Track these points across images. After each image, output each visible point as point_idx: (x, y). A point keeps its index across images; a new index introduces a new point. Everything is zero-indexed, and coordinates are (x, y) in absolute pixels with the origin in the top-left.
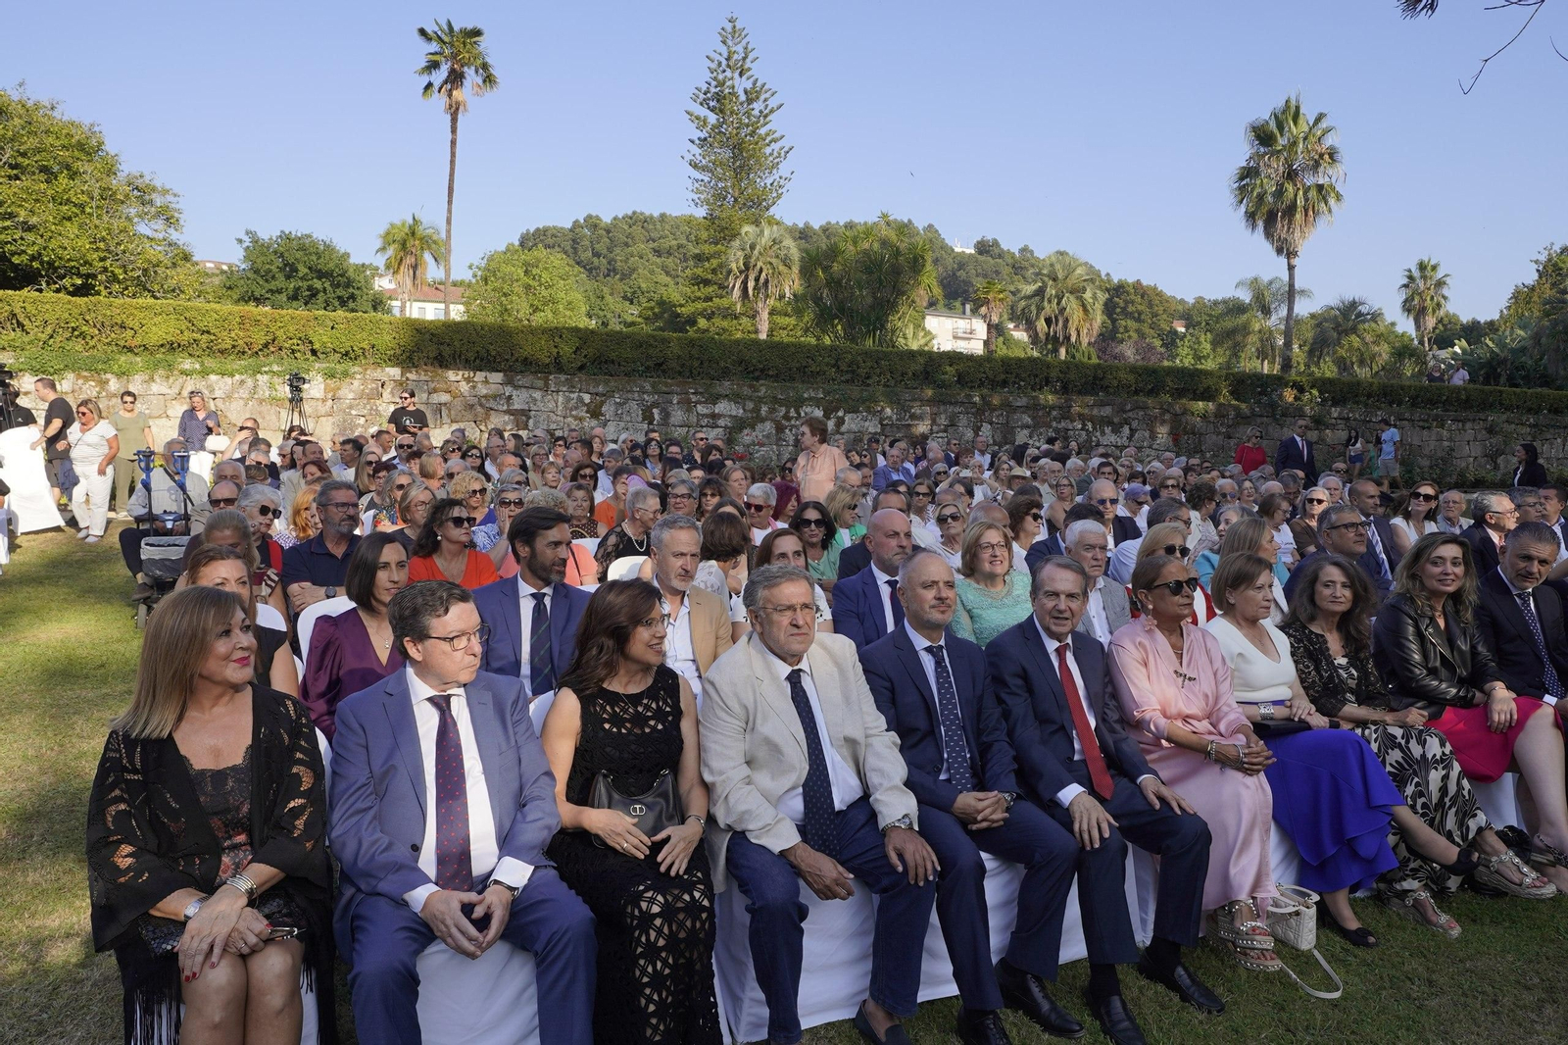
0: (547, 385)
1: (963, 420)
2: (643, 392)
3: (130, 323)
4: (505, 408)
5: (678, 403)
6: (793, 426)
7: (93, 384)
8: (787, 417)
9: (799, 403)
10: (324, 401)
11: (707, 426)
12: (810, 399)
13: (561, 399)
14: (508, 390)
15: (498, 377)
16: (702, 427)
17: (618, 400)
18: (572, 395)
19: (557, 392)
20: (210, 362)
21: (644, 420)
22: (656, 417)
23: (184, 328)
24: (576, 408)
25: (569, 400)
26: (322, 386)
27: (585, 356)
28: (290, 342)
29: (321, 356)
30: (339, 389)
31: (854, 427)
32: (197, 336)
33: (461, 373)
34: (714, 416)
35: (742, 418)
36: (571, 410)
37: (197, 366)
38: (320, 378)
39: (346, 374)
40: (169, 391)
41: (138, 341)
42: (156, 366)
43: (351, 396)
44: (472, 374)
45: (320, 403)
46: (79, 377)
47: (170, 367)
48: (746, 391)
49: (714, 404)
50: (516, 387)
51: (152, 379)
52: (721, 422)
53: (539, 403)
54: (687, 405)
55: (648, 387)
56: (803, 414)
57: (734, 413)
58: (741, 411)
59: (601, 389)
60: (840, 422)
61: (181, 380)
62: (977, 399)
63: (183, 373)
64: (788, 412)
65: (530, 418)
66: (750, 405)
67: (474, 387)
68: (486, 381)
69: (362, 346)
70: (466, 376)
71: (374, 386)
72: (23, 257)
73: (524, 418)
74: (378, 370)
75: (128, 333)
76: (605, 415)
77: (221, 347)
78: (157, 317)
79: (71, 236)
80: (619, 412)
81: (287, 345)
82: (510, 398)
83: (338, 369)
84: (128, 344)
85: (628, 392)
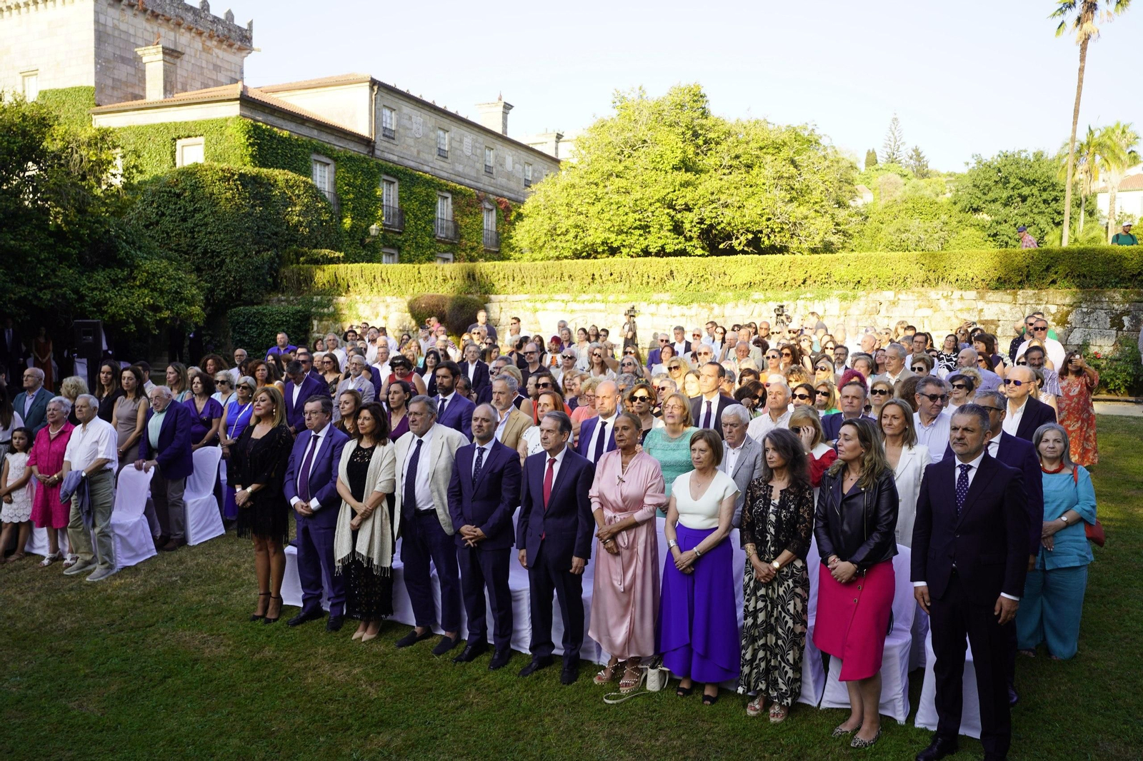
0: (1015, 299)
2: (1112, 301)
4: (977, 318)
7: (706, 310)
14: (980, 304)
15: (971, 294)
17: (1085, 310)
18: (1039, 307)
19: (1026, 304)
21: (1112, 326)
22: (1126, 324)
26: (838, 307)
27: (1056, 273)
28: (821, 277)
29: (841, 285)
30: (849, 308)
32: (764, 277)
33: (941, 293)
38: (837, 301)
39: (854, 297)
41: (732, 282)
42: (740, 297)
43: (858, 313)
44: (950, 294)
47: (747, 298)
50: (988, 302)
51: (737, 305)
53: (1007, 314)
55: (1118, 297)
59: (1068, 301)
61: (752, 306)
63: (754, 301)
65: (998, 326)
67: (951, 303)
68: (962, 298)
69: (868, 276)
70: (945, 295)
71: (874, 305)
72: (723, 225)
73: (993, 327)
74: (878, 293)
75: (727, 278)
76: (1071, 324)
77: (779, 283)
78: (743, 267)
79: (751, 207)
80: (1086, 320)
81: (819, 279)
82: (981, 310)
83: (851, 294)
84: (727, 284)
85: (1095, 302)
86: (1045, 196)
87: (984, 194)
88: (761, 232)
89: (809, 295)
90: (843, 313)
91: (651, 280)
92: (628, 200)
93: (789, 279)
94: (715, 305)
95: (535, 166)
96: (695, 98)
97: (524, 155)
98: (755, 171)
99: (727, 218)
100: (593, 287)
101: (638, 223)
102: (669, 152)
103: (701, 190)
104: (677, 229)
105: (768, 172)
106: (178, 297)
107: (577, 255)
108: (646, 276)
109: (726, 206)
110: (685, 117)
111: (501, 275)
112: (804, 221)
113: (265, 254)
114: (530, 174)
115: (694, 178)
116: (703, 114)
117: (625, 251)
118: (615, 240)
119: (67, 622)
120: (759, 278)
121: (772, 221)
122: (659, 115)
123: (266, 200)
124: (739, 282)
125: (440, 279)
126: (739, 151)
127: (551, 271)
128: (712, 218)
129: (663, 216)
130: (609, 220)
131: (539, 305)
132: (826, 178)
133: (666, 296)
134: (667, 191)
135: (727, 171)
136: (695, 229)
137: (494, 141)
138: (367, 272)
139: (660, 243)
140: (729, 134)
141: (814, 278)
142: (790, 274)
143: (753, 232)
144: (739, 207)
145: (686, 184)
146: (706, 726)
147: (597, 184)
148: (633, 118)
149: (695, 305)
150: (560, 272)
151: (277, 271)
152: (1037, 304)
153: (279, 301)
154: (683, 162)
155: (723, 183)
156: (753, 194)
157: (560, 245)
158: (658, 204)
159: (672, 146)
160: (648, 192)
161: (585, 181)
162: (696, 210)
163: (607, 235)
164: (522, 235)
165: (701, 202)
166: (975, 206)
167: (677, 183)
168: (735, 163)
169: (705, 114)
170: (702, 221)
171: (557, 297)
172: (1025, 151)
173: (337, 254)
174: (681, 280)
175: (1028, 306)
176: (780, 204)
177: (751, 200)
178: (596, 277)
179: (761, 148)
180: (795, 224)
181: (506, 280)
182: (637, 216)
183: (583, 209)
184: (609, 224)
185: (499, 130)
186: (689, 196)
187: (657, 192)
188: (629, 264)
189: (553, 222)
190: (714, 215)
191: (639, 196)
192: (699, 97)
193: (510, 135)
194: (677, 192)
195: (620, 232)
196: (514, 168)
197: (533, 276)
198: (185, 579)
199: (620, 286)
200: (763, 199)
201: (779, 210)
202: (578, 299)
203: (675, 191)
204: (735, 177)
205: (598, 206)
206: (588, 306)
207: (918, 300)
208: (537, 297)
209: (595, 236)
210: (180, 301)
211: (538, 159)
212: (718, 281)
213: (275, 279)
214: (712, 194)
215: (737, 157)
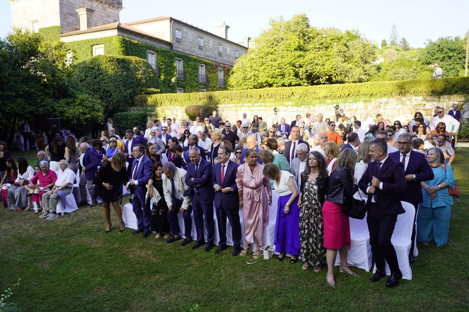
0: (439, 100)
3: (316, 92)
4: (423, 108)
13: (445, 104)
14: (424, 102)
15: (420, 98)
18: (450, 103)
19: (444, 101)
20: (334, 101)
23: (328, 92)
25: (448, 104)
27: (457, 88)
29: (364, 96)
30: (368, 105)
32: (331, 94)
33: (407, 98)
37: (331, 102)
38: (362, 103)
39: (370, 101)
42: (321, 103)
43: (371, 107)
47: (324, 103)
50: (428, 101)
51: (320, 106)
63: (327, 104)
67: (412, 102)
68: (416, 100)
69: (376, 92)
70: (409, 99)
71: (378, 104)
72: (316, 73)
73: (430, 112)
74: (380, 99)
75: (316, 94)
76: (464, 109)
77: (338, 96)
78: (322, 90)
79: (328, 65)
81: (355, 94)
82: (425, 105)
83: (368, 99)
84: (316, 97)
86: (459, 56)
87: (432, 56)
88: (332, 75)
89: (350, 101)
90: (365, 108)
91: (284, 96)
92: (276, 64)
93: (342, 94)
94: (311, 106)
95: (240, 51)
96: (304, 20)
97: (234, 47)
98: (330, 49)
99: (318, 70)
100: (260, 100)
101: (280, 73)
102: (292, 43)
103: (306, 58)
104: (297, 75)
105: (335, 49)
106: (93, 109)
107: (255, 87)
108: (282, 95)
109: (317, 64)
110: (299, 28)
111: (223, 97)
112: (351, 70)
113: (128, 91)
114: (237, 55)
115: (303, 53)
116: (307, 26)
117: (275, 85)
118: (271, 81)
119: (41, 235)
120: (329, 94)
121: (336, 70)
122: (288, 27)
123: (127, 69)
124: (321, 96)
125: (198, 99)
126: (323, 41)
127: (243, 94)
128: (311, 70)
129: (290, 70)
130: (268, 72)
131: (238, 108)
132: (360, 51)
133: (290, 103)
134: (292, 59)
135: (317, 50)
136: (304, 75)
137: (222, 42)
138: (169, 97)
139: (289, 81)
140: (318, 34)
141: (353, 93)
142: (342, 92)
143: (328, 76)
144: (322, 65)
145: (300, 56)
146: (286, 273)
147: (263, 58)
148: (278, 29)
149: (303, 106)
150: (247, 94)
151: (133, 98)
152: (449, 101)
153: (134, 110)
154: (299, 47)
155: (316, 55)
156: (329, 59)
157: (248, 84)
158: (288, 65)
159: (294, 40)
160: (284, 60)
161: (258, 56)
162: (304, 67)
163: (267, 79)
164: (232, 80)
165: (306, 63)
166: (428, 62)
167: (296, 56)
168: (320, 46)
169: (308, 26)
170: (307, 71)
171: (245, 105)
172: (451, 37)
173: (157, 90)
174: (297, 96)
176: (340, 63)
177: (327, 62)
178: (262, 96)
179: (332, 40)
180: (346, 71)
181: (225, 98)
182: (280, 70)
183: (257, 68)
184: (268, 74)
185: (224, 37)
186: (301, 61)
187: (287, 60)
188: (275, 90)
189: (245, 74)
190: (312, 69)
191: (280, 62)
192: (305, 19)
193: (229, 39)
194: (296, 60)
195: (273, 77)
196: (230, 53)
197: (236, 96)
198: (88, 218)
199: (271, 99)
200: (333, 61)
201: (339, 66)
202: (254, 105)
203: (295, 59)
204: (321, 52)
205: (264, 67)
206: (258, 108)
207: (397, 101)
208: (238, 105)
209: (262, 79)
210: (94, 111)
211: (240, 49)
212: (312, 96)
213: (132, 101)
214: (311, 60)
215: (322, 44)
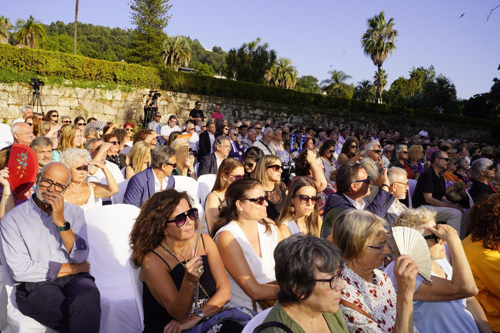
1: (326, 120)
2: (233, 104)
3: (40, 60)
5: (244, 109)
6: (278, 120)
7: (26, 88)
8: (276, 116)
9: (280, 111)
10: (121, 102)
11: (252, 119)
12: (284, 110)
13: (206, 106)
14: (188, 101)
15: (185, 95)
16: (251, 119)
17: (225, 107)
19: (205, 102)
20: (77, 82)
21: (233, 115)
22: (237, 114)
23: (64, 65)
24: (211, 110)
25: (208, 106)
26: (121, 95)
29: (118, 82)
30: (127, 97)
31: (296, 121)
32: (70, 69)
33: (172, 93)
34: (255, 115)
35: (263, 116)
36: (209, 110)
37: (71, 83)
38: (120, 92)
39: (129, 90)
40: (59, 94)
41: (44, 70)
42: (54, 82)
43: (132, 100)
44: (176, 94)
45: (120, 102)
46: (20, 84)
47: (60, 83)
48: (265, 106)
49: (255, 110)
50: (191, 100)
51: (52, 88)
52: (257, 117)
54: (247, 110)
55: (235, 102)
56: (281, 115)
57: (261, 114)
58: (263, 113)
59: (219, 102)
60: (292, 119)
61: (64, 89)
62: (330, 112)
63: (66, 86)
64: (277, 114)
66: (266, 111)
67: (176, 99)
68: (181, 97)
70: (174, 94)
71: (140, 96)
75: (39, 66)
77: (79, 75)
80: (225, 112)
82: (189, 104)
85: (228, 104)
89: (102, 86)
90: (123, 99)
93: (87, 73)
141: (103, 74)
152: (210, 103)
175: (206, 103)
